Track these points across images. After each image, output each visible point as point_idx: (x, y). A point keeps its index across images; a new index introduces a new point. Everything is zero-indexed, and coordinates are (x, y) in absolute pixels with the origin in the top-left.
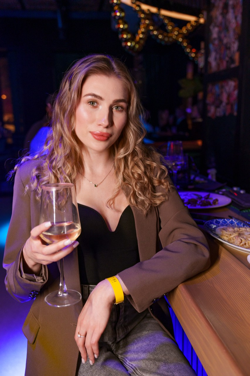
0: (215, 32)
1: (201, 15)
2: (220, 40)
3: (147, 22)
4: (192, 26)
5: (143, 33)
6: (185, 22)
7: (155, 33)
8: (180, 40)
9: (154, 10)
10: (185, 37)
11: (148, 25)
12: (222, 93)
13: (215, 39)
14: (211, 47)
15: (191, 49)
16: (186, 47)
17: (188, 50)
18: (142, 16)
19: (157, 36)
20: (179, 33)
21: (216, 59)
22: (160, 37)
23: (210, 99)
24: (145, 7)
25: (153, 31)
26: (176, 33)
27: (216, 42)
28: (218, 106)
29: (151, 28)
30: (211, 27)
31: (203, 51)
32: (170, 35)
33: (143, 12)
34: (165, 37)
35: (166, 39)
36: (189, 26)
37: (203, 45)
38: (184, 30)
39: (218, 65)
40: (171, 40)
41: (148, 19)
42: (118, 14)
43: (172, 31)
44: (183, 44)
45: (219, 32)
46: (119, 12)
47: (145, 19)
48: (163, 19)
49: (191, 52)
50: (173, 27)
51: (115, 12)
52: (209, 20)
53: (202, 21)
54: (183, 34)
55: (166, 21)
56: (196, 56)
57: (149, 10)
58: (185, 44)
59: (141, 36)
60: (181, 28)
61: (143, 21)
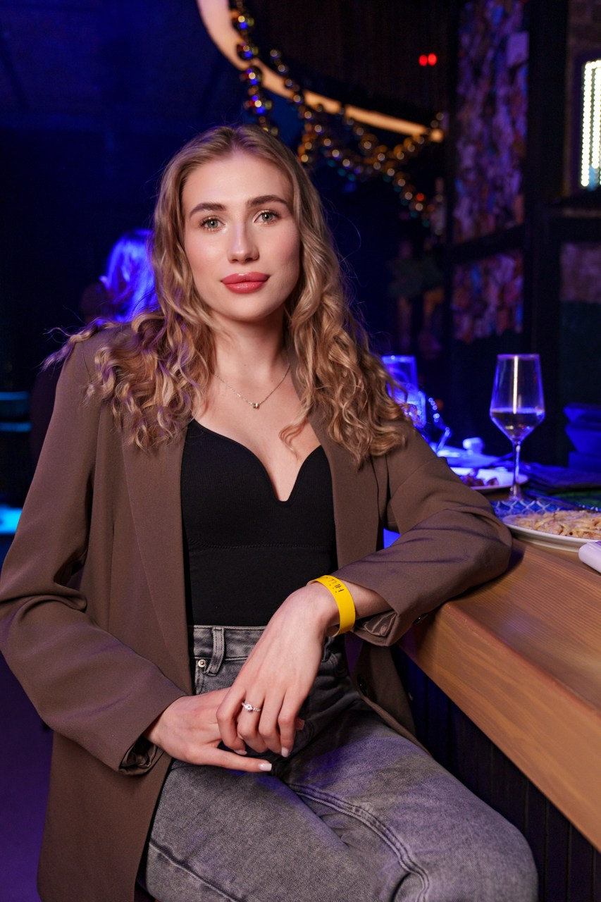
0: (468, 156)
1: (433, 124)
2: (481, 171)
3: (318, 129)
4: (415, 144)
5: (308, 152)
6: (400, 137)
7: (336, 154)
8: (391, 172)
9: (332, 106)
10: (400, 167)
11: (320, 137)
12: (486, 285)
13: (468, 170)
14: (460, 186)
15: (414, 194)
16: (403, 189)
17: (408, 196)
18: (308, 115)
19: (339, 162)
20: (387, 159)
21: (471, 212)
22: (347, 163)
23: (458, 301)
24: (312, 99)
25: (330, 149)
26: (381, 158)
27: (472, 176)
28: (478, 316)
29: (327, 143)
30: (460, 146)
31: (439, 199)
32: (368, 161)
33: (309, 108)
34: (356, 164)
35: (359, 170)
36: (408, 145)
37: (440, 185)
38: (398, 154)
39: (477, 225)
40: (369, 172)
41: (320, 123)
42: (258, 104)
43: (372, 153)
44: (397, 183)
45: (478, 155)
46: (260, 99)
47: (313, 122)
48: (353, 126)
49: (414, 200)
50: (375, 145)
51: (251, 99)
52: (454, 133)
53: (437, 136)
54: (395, 160)
55: (359, 132)
56: (425, 210)
57: (320, 105)
58: (401, 183)
59: (305, 159)
60: (391, 147)
61: (308, 127)
